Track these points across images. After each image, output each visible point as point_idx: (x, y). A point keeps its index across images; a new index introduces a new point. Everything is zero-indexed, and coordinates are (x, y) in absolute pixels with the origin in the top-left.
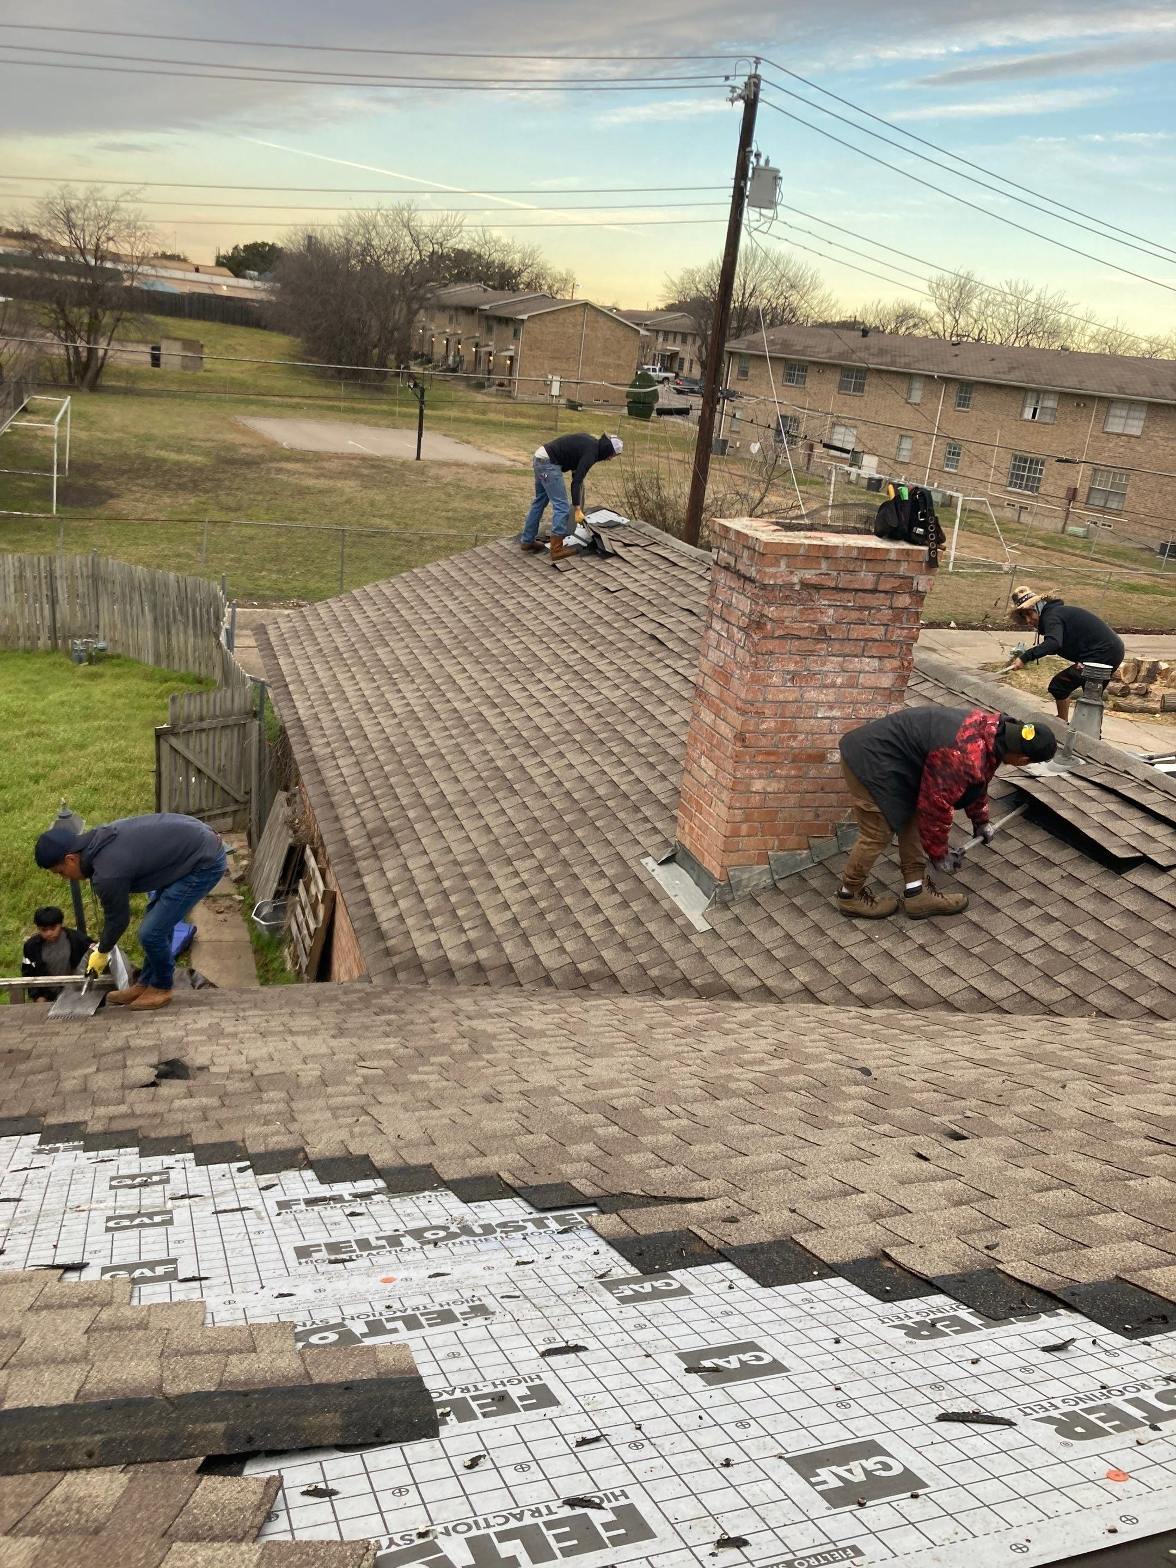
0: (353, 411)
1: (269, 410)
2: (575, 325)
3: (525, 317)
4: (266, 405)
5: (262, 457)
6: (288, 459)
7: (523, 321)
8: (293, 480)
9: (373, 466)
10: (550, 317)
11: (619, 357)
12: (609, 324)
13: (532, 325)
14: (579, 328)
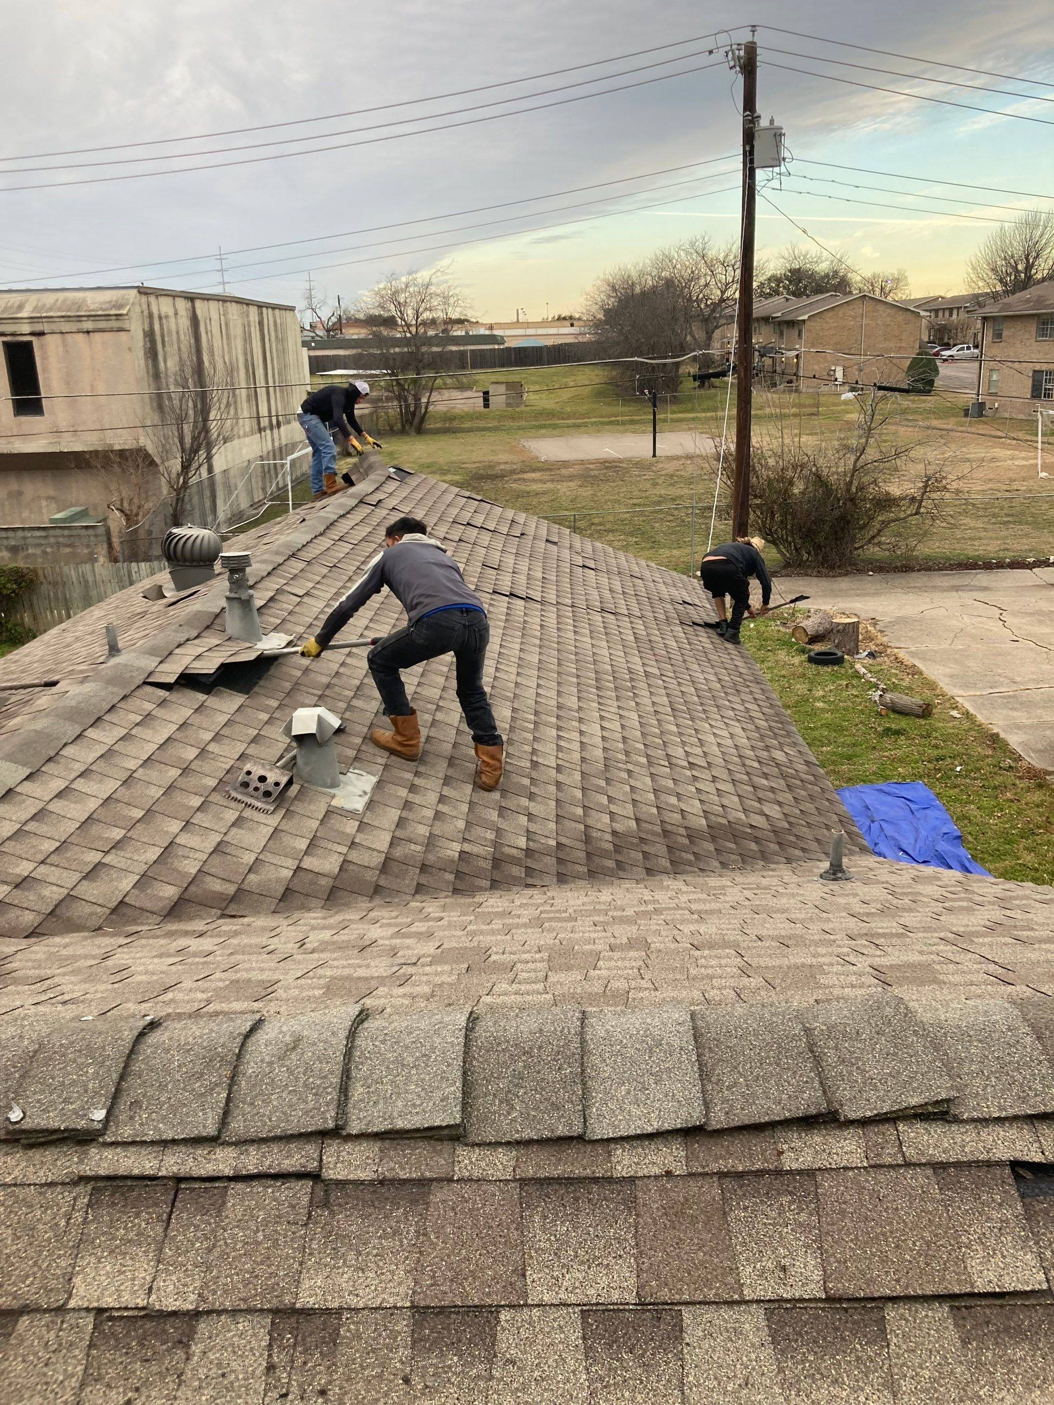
0: (632, 422)
1: (555, 432)
2: (854, 318)
3: (805, 317)
4: (555, 427)
5: (513, 472)
6: (534, 470)
7: (804, 321)
8: (522, 487)
9: (606, 468)
10: (831, 314)
11: (901, 340)
12: (889, 311)
13: (812, 324)
14: (859, 319)
